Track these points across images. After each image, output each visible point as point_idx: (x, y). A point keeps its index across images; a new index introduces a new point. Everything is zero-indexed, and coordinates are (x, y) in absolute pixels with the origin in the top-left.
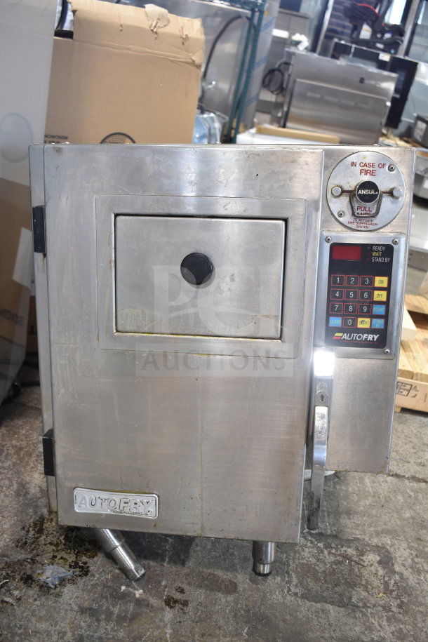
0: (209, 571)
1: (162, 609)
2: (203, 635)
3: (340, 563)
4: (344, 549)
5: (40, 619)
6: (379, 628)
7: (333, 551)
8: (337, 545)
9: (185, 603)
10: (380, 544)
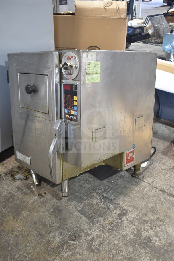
0: (58, 192)
1: (36, 195)
2: (39, 206)
3: (104, 208)
4: (110, 205)
5: (6, 185)
6: (94, 231)
7: (105, 204)
8: (108, 203)
9: (43, 197)
10: (126, 209)
